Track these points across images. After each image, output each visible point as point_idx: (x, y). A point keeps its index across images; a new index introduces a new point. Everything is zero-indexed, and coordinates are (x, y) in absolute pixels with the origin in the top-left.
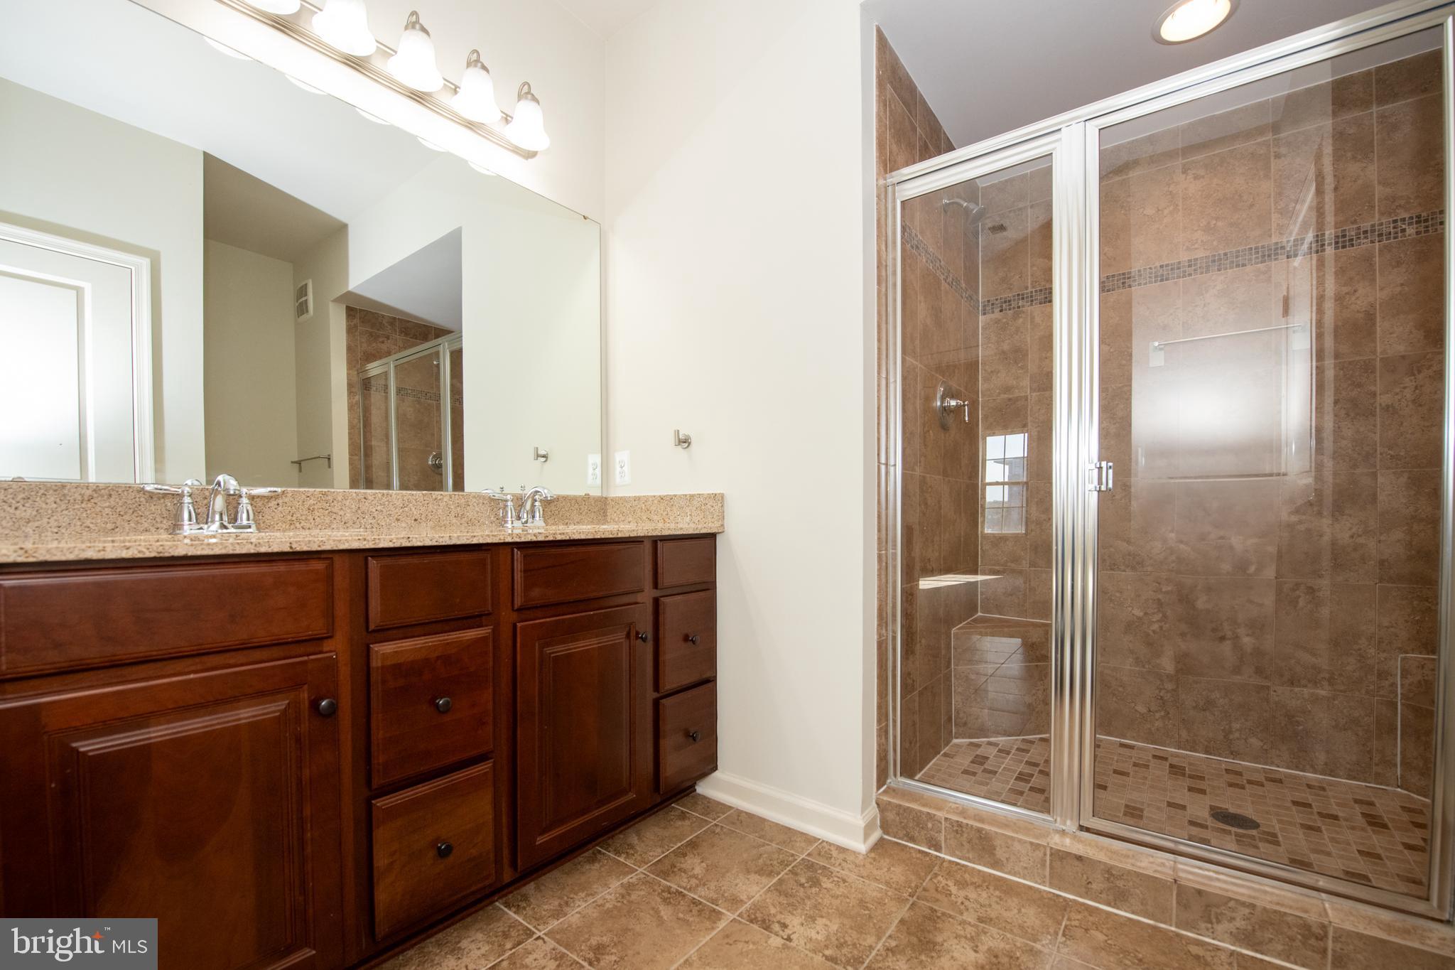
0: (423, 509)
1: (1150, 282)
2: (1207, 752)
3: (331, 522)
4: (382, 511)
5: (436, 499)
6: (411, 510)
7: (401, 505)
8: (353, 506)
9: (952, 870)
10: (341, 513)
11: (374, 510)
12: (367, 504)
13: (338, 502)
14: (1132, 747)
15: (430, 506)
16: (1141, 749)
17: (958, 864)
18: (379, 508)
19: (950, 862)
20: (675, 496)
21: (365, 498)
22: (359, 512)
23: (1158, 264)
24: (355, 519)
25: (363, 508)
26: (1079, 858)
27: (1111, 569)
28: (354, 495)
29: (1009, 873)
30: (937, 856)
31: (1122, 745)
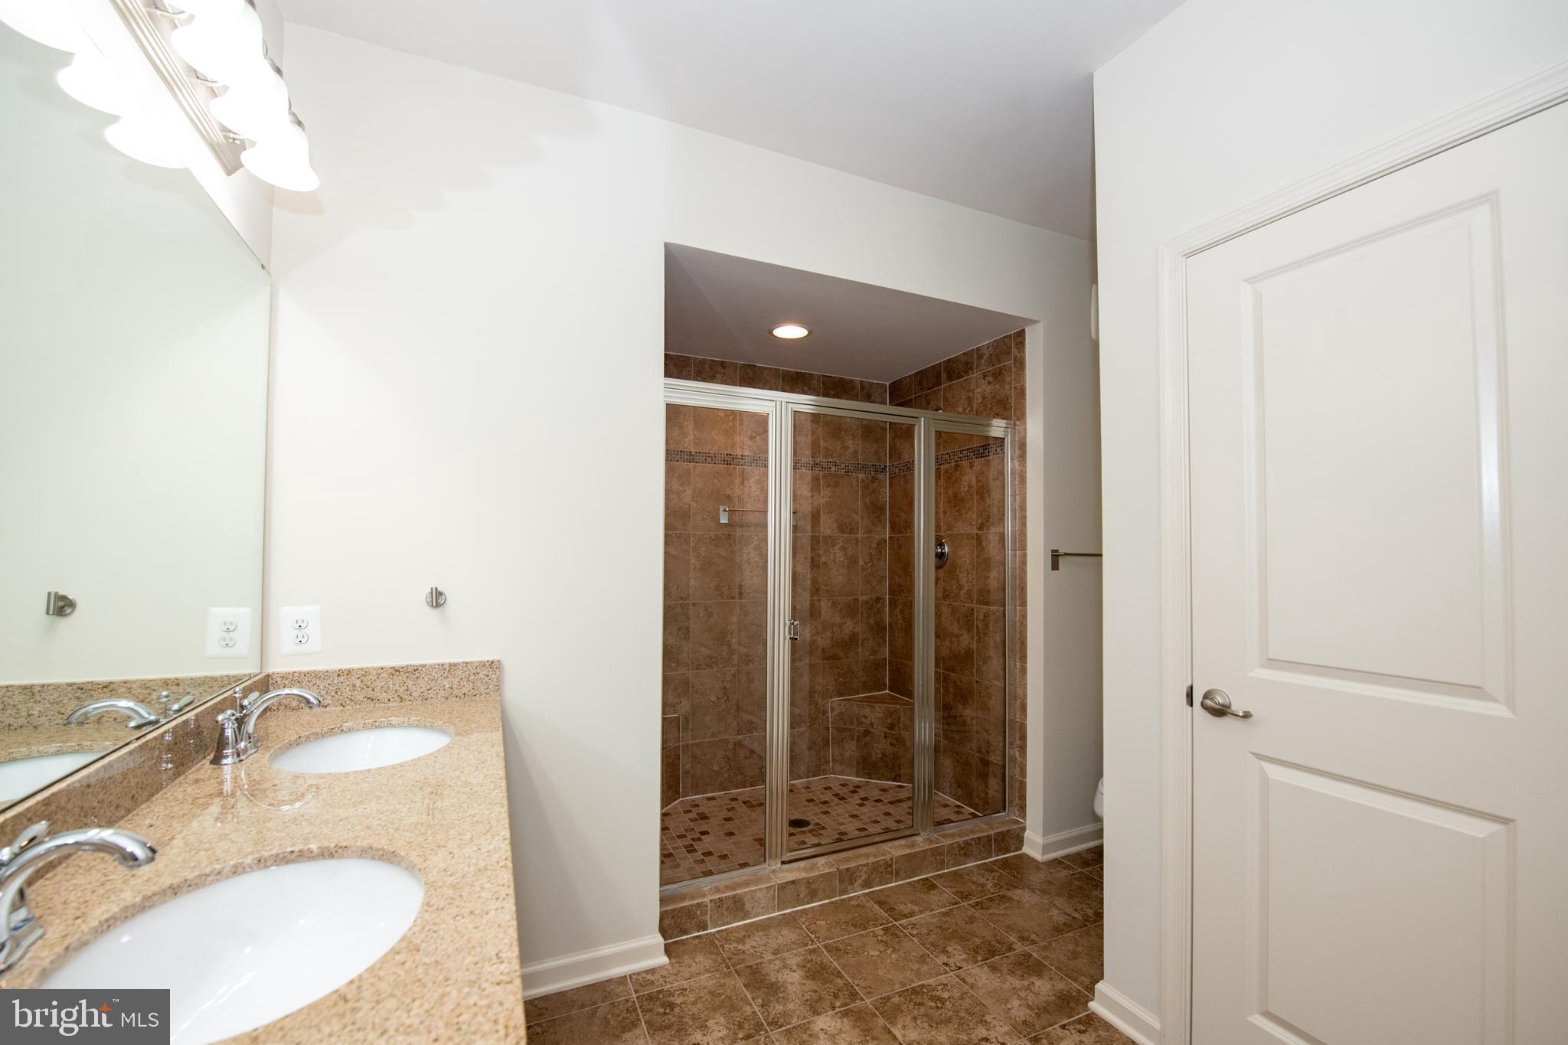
1: (721, 463)
2: (752, 786)
9: (726, 936)
14: (713, 798)
16: (720, 797)
17: (722, 931)
19: (718, 932)
20: (423, 666)
23: (725, 452)
26: (793, 882)
27: (697, 669)
29: (754, 917)
30: (707, 934)
31: (709, 799)
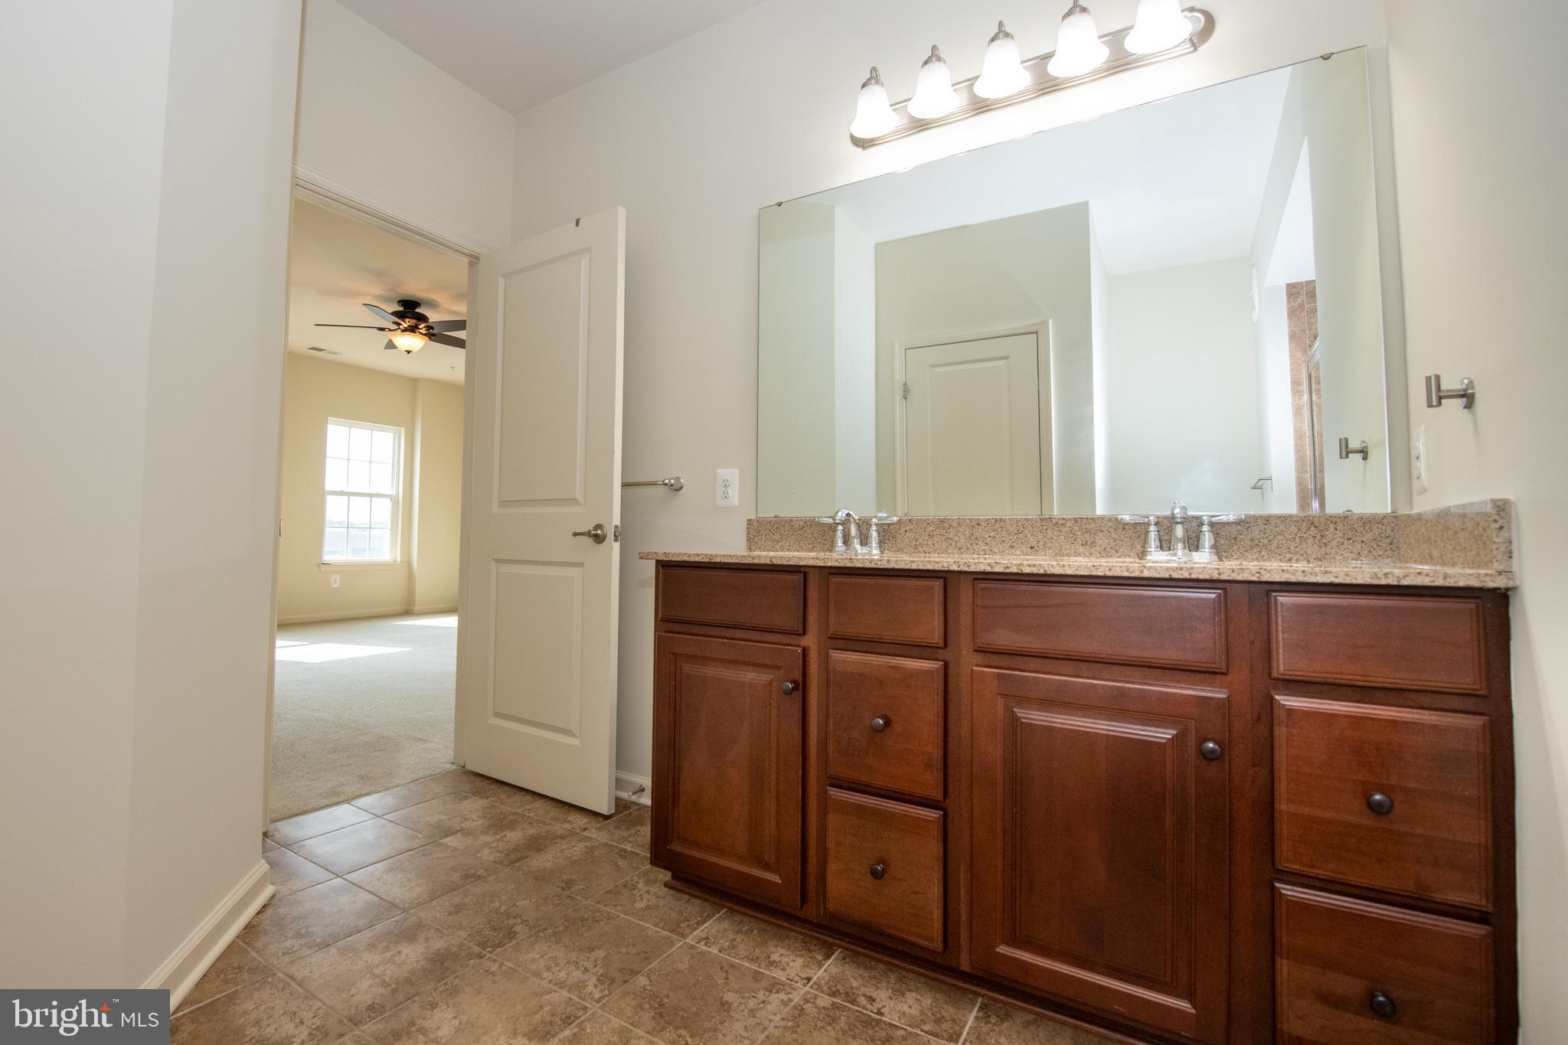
0: (1040, 536)
3: (947, 547)
4: (995, 537)
5: (1057, 524)
6: (1026, 537)
7: (1016, 531)
8: (967, 532)
10: (957, 539)
11: (987, 537)
12: (980, 530)
13: (954, 528)
15: (1049, 531)
18: (992, 534)
21: (978, 524)
22: (973, 538)
24: (969, 545)
25: (977, 534)
28: (968, 521)
